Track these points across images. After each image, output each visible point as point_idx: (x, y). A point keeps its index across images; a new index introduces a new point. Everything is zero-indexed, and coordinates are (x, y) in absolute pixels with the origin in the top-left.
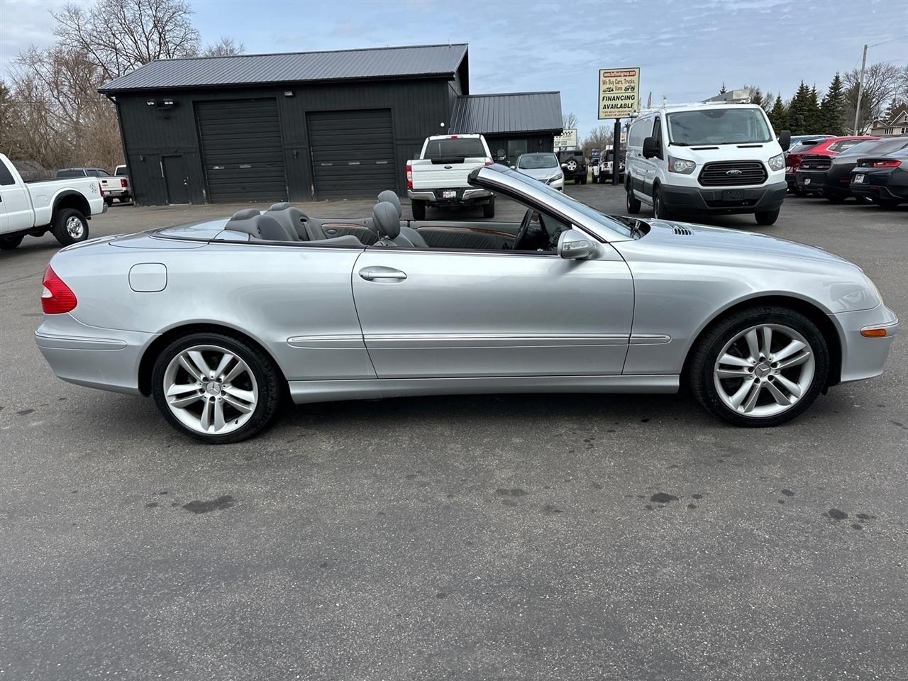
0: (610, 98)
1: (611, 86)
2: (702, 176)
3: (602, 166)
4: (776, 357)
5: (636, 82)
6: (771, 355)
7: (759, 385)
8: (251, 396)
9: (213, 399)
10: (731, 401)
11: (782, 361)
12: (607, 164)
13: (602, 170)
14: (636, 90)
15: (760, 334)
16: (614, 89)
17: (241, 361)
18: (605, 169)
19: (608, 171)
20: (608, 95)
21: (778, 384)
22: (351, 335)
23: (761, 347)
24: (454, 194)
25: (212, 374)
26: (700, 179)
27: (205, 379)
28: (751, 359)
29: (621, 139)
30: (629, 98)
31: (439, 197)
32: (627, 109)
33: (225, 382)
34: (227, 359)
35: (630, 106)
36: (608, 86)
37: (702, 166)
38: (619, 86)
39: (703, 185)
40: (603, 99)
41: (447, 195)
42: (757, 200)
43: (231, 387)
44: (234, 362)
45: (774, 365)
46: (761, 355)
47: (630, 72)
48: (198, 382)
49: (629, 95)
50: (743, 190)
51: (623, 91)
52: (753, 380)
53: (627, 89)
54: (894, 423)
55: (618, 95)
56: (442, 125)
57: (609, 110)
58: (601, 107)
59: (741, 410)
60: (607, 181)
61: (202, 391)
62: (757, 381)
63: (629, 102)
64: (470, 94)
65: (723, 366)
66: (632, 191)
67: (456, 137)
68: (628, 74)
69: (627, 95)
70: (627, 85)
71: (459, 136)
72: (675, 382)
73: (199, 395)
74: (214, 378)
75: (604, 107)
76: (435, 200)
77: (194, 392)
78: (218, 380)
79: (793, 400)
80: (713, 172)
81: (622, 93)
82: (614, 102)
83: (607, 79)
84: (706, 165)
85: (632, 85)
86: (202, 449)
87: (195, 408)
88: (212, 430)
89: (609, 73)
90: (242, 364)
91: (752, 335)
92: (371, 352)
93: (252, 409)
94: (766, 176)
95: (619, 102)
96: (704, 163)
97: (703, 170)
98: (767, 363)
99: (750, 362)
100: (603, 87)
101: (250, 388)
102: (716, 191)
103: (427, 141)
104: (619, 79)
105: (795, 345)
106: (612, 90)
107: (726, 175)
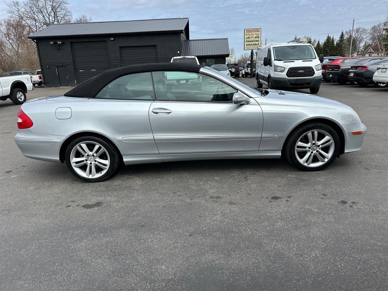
0: (249, 41)
1: (249, 36)
3: (246, 70)
4: (319, 143)
5: (260, 34)
6: (317, 142)
7: (313, 154)
8: (107, 162)
9: (91, 164)
10: (301, 161)
11: (322, 144)
12: (248, 69)
13: (246, 72)
14: (260, 38)
15: (313, 134)
16: (251, 37)
17: (103, 148)
18: (247, 71)
19: (249, 72)
20: (248, 40)
21: (320, 154)
22: (148, 136)
23: (313, 139)
24: (184, 82)
25: (91, 153)
26: (287, 74)
27: (88, 155)
28: (310, 144)
29: (254, 58)
30: (257, 41)
31: (178, 83)
32: (256, 46)
33: (96, 157)
34: (97, 147)
36: (248, 36)
37: (288, 69)
38: (253, 36)
39: (288, 77)
40: (246, 42)
41: (182, 82)
42: (310, 83)
43: (98, 158)
44: (100, 148)
45: (319, 146)
46: (314, 142)
47: (257, 30)
48: (85, 157)
49: (257, 40)
50: (305, 79)
51: (254, 38)
52: (310, 152)
53: (256, 37)
54: (366, 168)
55: (252, 40)
56: (178, 52)
57: (249, 46)
58: (245, 45)
59: (306, 164)
60: (248, 76)
61: (86, 160)
62: (312, 152)
63: (257, 43)
64: (190, 39)
65: (298, 147)
66: (259, 80)
68: (256, 31)
69: (256, 40)
70: (256, 36)
71: (186, 57)
72: (279, 154)
73: (85, 162)
74: (92, 155)
75: (247, 45)
77: (83, 161)
78: (93, 156)
79: (326, 160)
80: (292, 72)
81: (254, 39)
82: (250, 43)
83: (248, 33)
85: (258, 35)
86: (87, 184)
87: (84, 168)
88: (90, 177)
89: (249, 31)
90: (103, 149)
91: (310, 134)
92: (157, 143)
93: (108, 167)
94: (314, 73)
95: (253, 43)
96: (289, 67)
97: (288, 71)
98: (316, 145)
99: (309, 145)
100: (246, 37)
101: (106, 159)
102: (294, 80)
103: (172, 59)
104: (252, 33)
105: (327, 138)
106: (250, 38)
107: (298, 73)
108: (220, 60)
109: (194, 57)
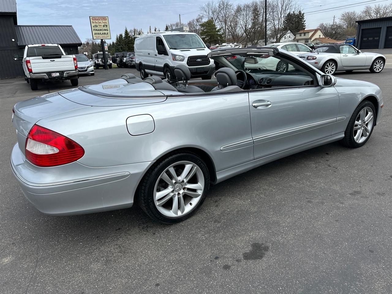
0: (97, 30)
1: (96, 24)
2: (188, 62)
3: (96, 61)
5: (107, 22)
8: (199, 186)
12: (98, 60)
13: (97, 63)
14: (108, 27)
16: (98, 26)
17: (196, 167)
19: (99, 63)
20: (96, 29)
24: (58, 74)
26: (187, 63)
29: (105, 49)
30: (105, 30)
31: (50, 76)
32: (105, 35)
33: (186, 182)
35: (107, 34)
36: (95, 24)
37: (187, 58)
38: (100, 24)
39: (189, 66)
40: (94, 30)
41: (54, 75)
42: (208, 72)
43: (188, 184)
44: (192, 169)
47: (104, 18)
49: (105, 29)
50: (203, 67)
51: (102, 27)
53: (104, 26)
55: (101, 29)
56: (13, 40)
57: (98, 35)
58: (94, 34)
60: (100, 68)
63: (106, 32)
66: (145, 71)
67: (44, 45)
68: (103, 19)
69: (104, 28)
70: (103, 24)
71: (46, 45)
72: (343, 135)
75: (95, 34)
76: (48, 78)
77: (169, 194)
80: (192, 60)
81: (102, 28)
82: (99, 32)
83: (94, 21)
84: (189, 57)
85: (106, 24)
89: (95, 18)
92: (255, 146)
93: (201, 193)
94: (210, 61)
95: (102, 32)
96: (188, 57)
97: (188, 60)
100: (93, 25)
102: (194, 68)
103: (26, 47)
104: (99, 21)
106: (97, 26)
107: (196, 61)
108: (71, 49)
109: (57, 45)
